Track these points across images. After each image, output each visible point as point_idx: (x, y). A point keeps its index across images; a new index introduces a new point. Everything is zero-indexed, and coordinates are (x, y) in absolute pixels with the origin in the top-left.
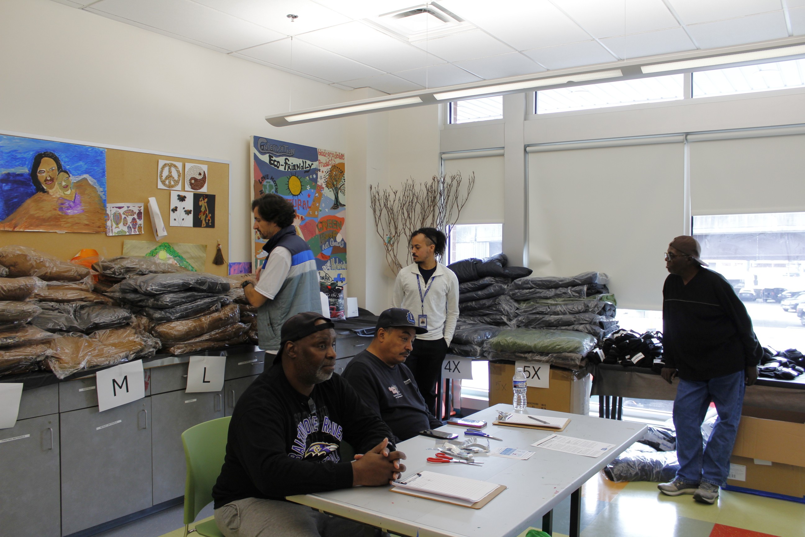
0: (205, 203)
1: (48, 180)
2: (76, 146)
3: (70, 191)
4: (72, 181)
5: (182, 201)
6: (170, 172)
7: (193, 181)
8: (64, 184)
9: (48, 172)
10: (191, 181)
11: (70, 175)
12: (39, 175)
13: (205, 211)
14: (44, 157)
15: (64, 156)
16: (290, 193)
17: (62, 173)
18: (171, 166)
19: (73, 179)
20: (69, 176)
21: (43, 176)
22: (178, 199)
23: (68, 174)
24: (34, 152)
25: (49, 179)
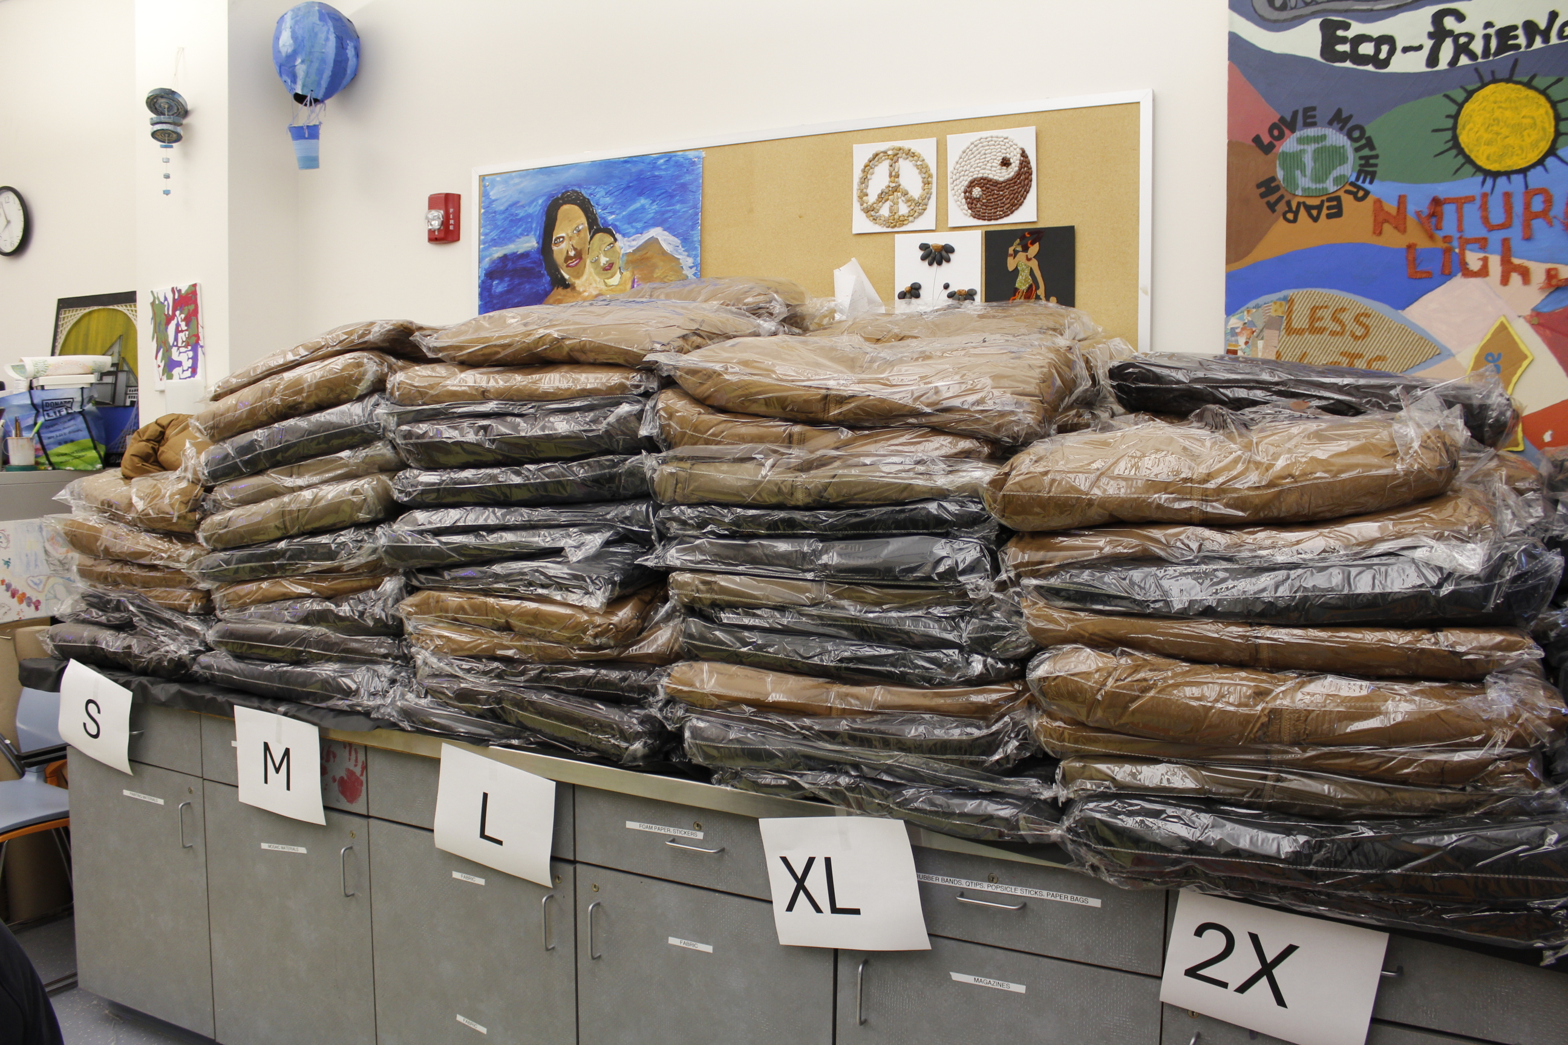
0: (1029, 259)
1: (570, 258)
2: (626, 162)
3: (618, 275)
4: (622, 252)
5: (940, 263)
6: (894, 175)
7: (977, 192)
8: (604, 260)
9: (570, 238)
10: (971, 192)
11: (618, 236)
12: (555, 248)
13: (1030, 287)
14: (562, 205)
15: (603, 193)
16: (1469, 168)
17: (598, 236)
18: (895, 156)
19: (625, 245)
20: (616, 240)
21: (561, 250)
22: (923, 258)
23: (613, 236)
24: (544, 198)
25: (572, 253)
